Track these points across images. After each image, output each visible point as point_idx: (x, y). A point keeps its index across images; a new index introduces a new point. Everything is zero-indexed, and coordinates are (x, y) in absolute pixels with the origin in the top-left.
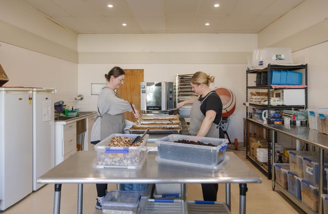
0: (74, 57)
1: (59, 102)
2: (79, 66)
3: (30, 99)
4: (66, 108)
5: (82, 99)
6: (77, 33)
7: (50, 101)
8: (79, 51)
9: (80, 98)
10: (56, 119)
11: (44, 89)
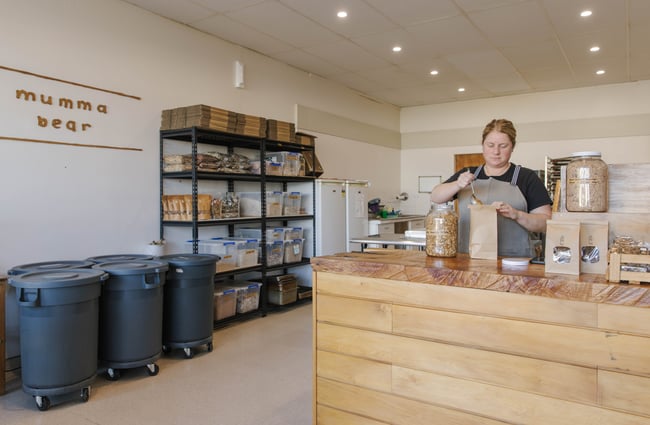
0: (395, 140)
1: (374, 200)
2: (403, 152)
3: (344, 191)
4: (385, 209)
5: (406, 198)
6: (399, 107)
7: (362, 195)
8: (401, 131)
9: (403, 197)
10: (370, 219)
11: (357, 181)
